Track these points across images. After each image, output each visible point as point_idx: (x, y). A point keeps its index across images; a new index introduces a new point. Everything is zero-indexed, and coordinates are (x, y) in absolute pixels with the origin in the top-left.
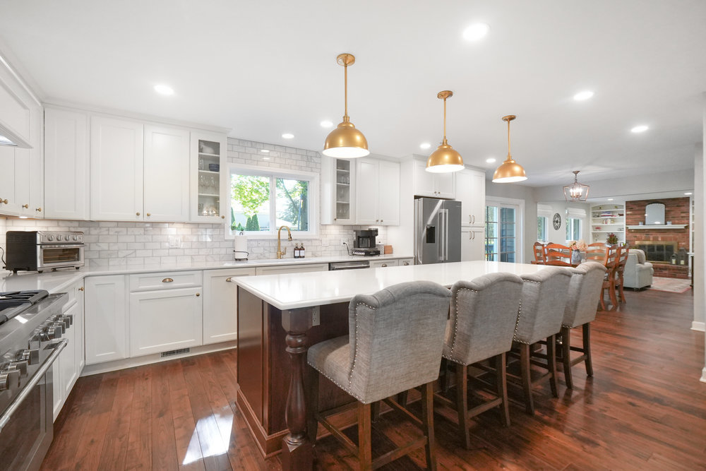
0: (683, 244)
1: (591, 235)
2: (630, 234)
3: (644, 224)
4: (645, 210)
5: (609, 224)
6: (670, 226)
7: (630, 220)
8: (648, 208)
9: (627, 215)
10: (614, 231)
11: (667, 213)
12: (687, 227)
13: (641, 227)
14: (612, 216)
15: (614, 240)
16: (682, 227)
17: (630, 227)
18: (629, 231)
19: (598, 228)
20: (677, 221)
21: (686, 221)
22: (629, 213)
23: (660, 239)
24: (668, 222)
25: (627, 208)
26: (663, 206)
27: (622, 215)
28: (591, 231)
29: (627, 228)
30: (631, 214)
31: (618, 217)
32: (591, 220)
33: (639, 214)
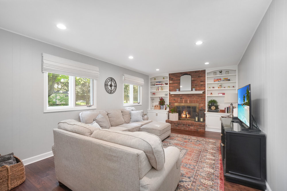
0: (202, 105)
1: (150, 99)
2: (172, 98)
3: (179, 90)
4: (180, 80)
5: (160, 90)
6: (194, 92)
7: (171, 88)
8: (182, 78)
9: (170, 83)
10: (162, 95)
11: (193, 82)
12: (204, 93)
13: (177, 93)
14: (161, 85)
15: (163, 102)
16: (201, 92)
17: (172, 93)
18: (170, 95)
19: (154, 94)
20: (198, 88)
21: (203, 88)
22: (170, 82)
23: (188, 102)
24: (194, 89)
25: (171, 79)
26: (190, 76)
27: (167, 84)
28: (150, 96)
29: (170, 93)
30: (172, 83)
31: (165, 85)
32: (149, 88)
33: (176, 83)
